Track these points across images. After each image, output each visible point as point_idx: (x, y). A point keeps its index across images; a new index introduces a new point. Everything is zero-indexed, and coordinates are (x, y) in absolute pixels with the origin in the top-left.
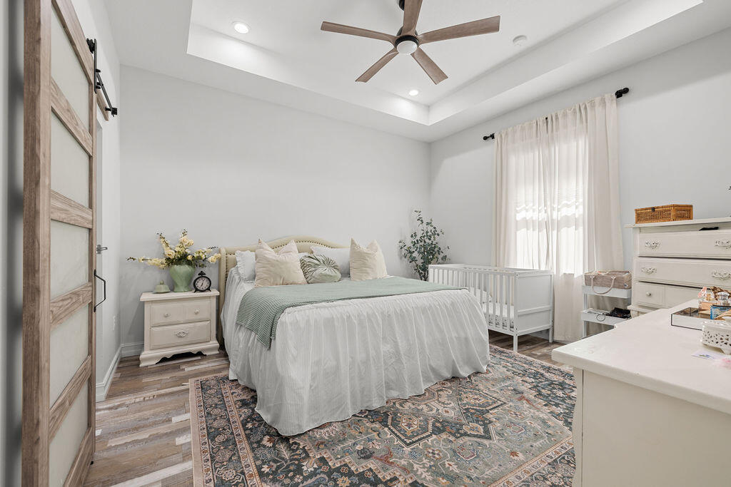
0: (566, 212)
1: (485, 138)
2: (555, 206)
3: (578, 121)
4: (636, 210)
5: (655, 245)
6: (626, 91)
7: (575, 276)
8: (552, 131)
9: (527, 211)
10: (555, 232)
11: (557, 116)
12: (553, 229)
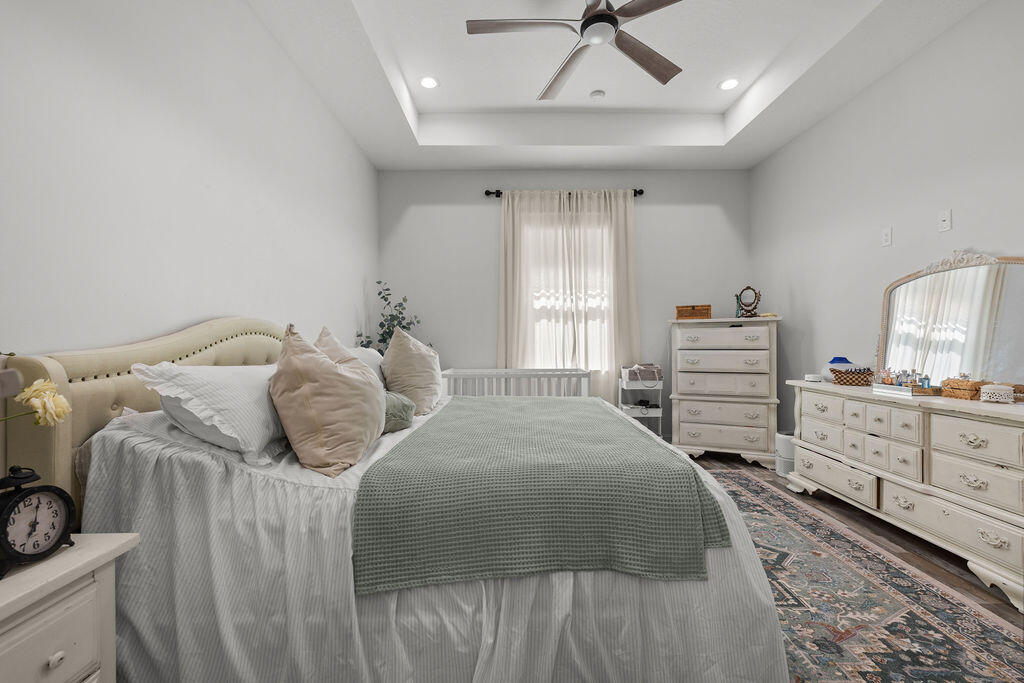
0: (593, 303)
1: (488, 193)
2: (582, 295)
3: (602, 207)
4: (677, 307)
5: (696, 339)
6: (641, 192)
7: (603, 373)
8: (577, 211)
9: (548, 298)
10: (582, 325)
11: (582, 195)
12: (579, 322)
